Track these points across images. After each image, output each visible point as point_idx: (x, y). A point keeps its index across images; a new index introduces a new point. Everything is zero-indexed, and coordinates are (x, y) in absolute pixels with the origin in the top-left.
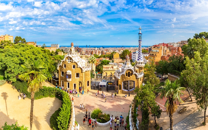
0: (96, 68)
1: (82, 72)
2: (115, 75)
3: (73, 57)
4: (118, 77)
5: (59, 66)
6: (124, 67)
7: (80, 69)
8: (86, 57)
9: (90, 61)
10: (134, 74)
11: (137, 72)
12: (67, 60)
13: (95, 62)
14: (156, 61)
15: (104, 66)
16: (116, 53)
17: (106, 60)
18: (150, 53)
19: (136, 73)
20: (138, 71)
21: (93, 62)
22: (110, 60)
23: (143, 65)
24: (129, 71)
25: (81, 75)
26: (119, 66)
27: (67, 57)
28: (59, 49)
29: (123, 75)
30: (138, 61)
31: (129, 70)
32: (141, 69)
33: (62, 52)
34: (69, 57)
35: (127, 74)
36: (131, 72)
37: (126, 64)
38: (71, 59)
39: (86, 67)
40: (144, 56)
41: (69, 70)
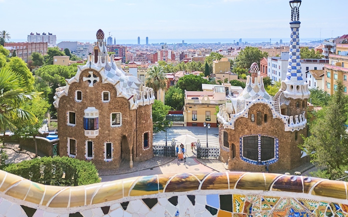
3: (102, 68)
4: (229, 124)
5: (60, 96)
6: (246, 96)
10: (275, 116)
12: (86, 79)
15: (189, 93)
19: (282, 117)
24: (260, 109)
25: (126, 117)
27: (86, 71)
29: (241, 118)
31: (259, 105)
34: (91, 69)
36: (265, 112)
37: (250, 88)
40: (307, 68)
41: (92, 105)
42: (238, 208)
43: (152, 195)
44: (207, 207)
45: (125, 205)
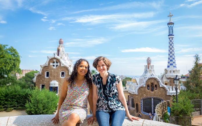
3: (61, 58)
4: (134, 91)
5: (37, 75)
10: (161, 86)
12: (52, 64)
19: (165, 86)
29: (141, 87)
30: (168, 69)
31: (152, 78)
34: (55, 58)
37: (146, 72)
38: (58, 61)
41: (54, 79)
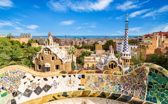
0: (77, 59)
1: (62, 64)
2: (97, 66)
3: (51, 48)
4: (101, 69)
5: (35, 59)
6: (107, 58)
7: (59, 60)
8: (65, 48)
9: (71, 52)
10: (118, 66)
11: (121, 64)
12: (45, 52)
13: (76, 53)
14: (147, 54)
15: (85, 57)
16: (98, 43)
17: (88, 51)
18: (140, 44)
19: (120, 66)
20: (123, 64)
21: (74, 53)
22: (92, 51)
23: (129, 57)
24: (113, 63)
25: (61, 67)
26: (102, 57)
27: (44, 48)
28: (32, 40)
29: (105, 66)
30: (123, 53)
31: (112, 61)
32: (127, 62)
33: (37, 44)
34: (47, 48)
35: (110, 65)
36: (114, 64)
37: (109, 55)
38: (49, 50)
39: (66, 59)
40: (131, 47)
41: (47, 62)
42: (86, 78)
43: (64, 75)
44: (78, 78)
45: (57, 77)
